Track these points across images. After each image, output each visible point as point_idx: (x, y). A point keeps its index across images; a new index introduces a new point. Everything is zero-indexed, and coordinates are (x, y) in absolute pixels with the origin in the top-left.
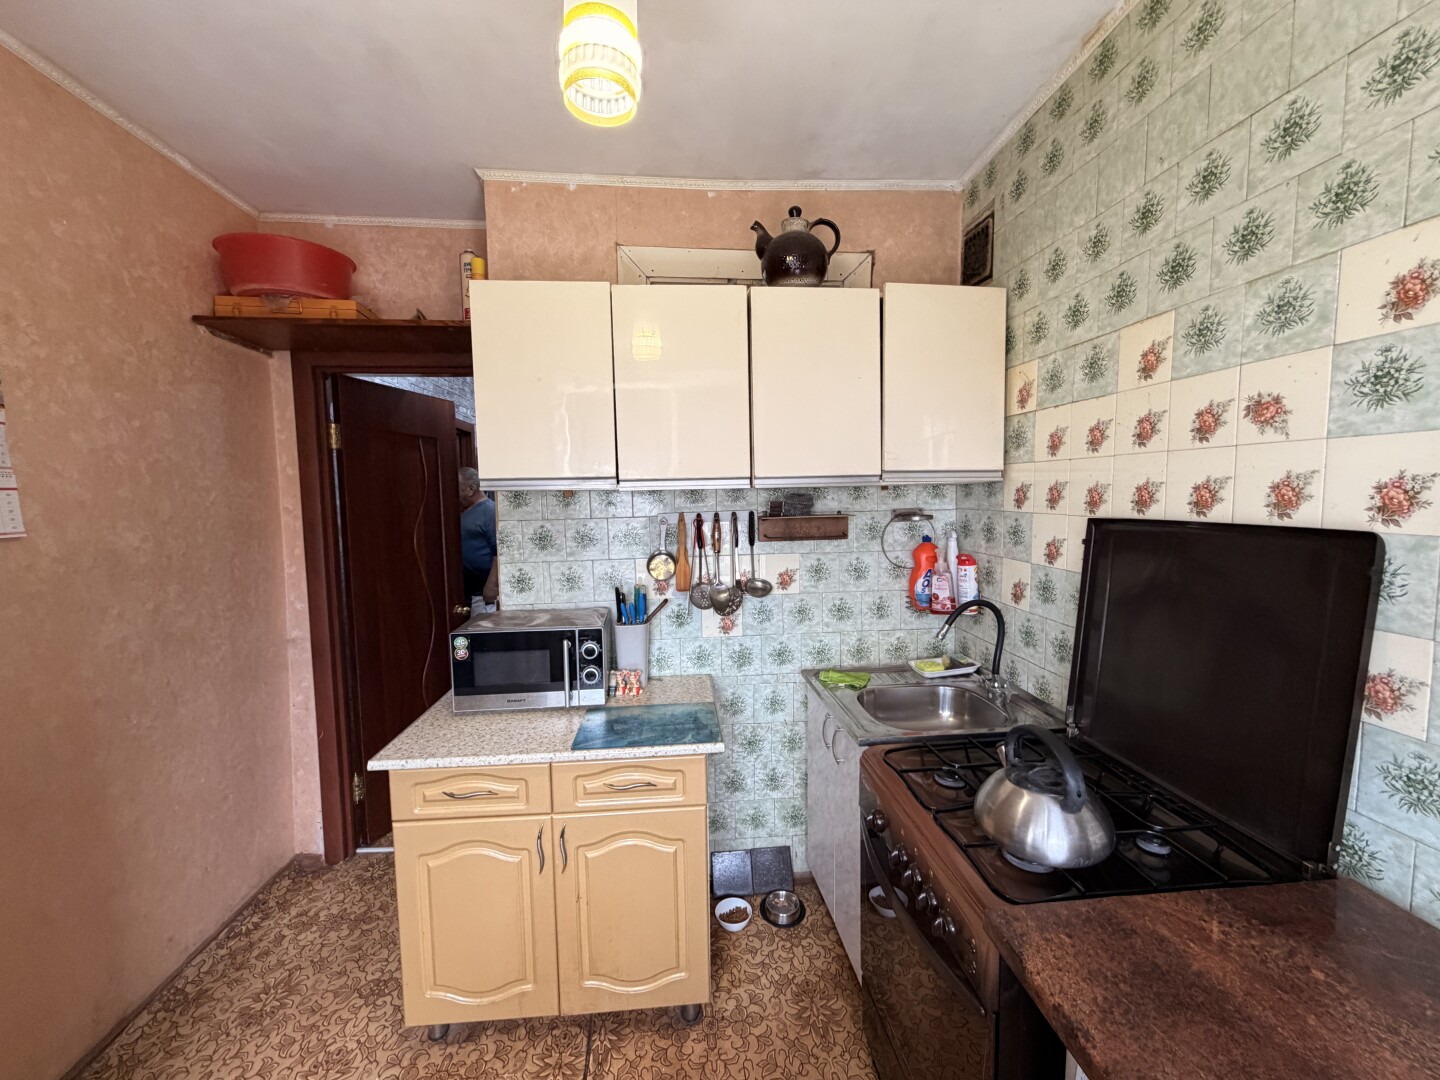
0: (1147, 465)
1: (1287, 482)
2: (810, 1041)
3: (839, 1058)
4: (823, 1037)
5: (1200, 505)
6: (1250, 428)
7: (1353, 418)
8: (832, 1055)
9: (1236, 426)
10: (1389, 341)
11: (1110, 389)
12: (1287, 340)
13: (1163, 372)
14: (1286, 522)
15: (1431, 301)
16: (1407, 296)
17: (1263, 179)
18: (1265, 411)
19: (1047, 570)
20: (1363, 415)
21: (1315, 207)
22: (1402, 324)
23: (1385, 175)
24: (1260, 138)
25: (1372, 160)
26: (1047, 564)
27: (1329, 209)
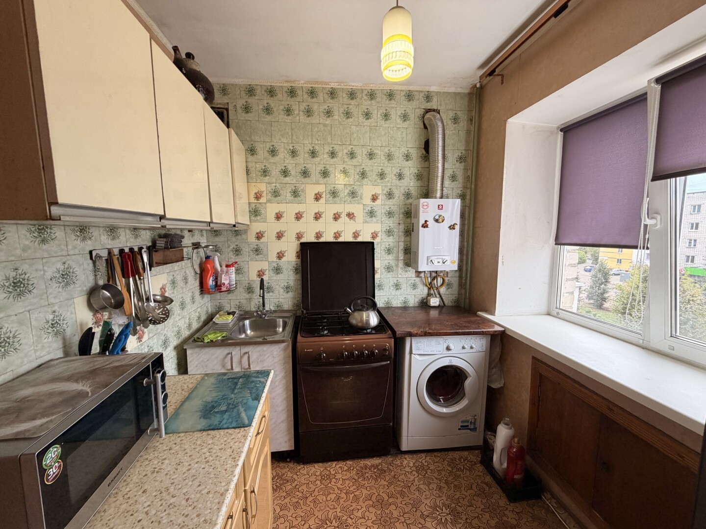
0: (319, 226)
1: (356, 232)
2: (289, 487)
3: (299, 476)
4: (288, 481)
5: (336, 237)
6: (347, 219)
7: (367, 220)
8: (296, 478)
9: (344, 218)
10: (372, 206)
11: (303, 202)
12: (354, 201)
13: (322, 201)
14: (356, 241)
15: (378, 201)
16: (374, 198)
17: (346, 162)
18: (350, 216)
19: (278, 262)
20: (368, 219)
21: (358, 174)
22: (374, 203)
23: (369, 174)
24: (345, 151)
25: (367, 169)
26: (278, 260)
27: (360, 175)
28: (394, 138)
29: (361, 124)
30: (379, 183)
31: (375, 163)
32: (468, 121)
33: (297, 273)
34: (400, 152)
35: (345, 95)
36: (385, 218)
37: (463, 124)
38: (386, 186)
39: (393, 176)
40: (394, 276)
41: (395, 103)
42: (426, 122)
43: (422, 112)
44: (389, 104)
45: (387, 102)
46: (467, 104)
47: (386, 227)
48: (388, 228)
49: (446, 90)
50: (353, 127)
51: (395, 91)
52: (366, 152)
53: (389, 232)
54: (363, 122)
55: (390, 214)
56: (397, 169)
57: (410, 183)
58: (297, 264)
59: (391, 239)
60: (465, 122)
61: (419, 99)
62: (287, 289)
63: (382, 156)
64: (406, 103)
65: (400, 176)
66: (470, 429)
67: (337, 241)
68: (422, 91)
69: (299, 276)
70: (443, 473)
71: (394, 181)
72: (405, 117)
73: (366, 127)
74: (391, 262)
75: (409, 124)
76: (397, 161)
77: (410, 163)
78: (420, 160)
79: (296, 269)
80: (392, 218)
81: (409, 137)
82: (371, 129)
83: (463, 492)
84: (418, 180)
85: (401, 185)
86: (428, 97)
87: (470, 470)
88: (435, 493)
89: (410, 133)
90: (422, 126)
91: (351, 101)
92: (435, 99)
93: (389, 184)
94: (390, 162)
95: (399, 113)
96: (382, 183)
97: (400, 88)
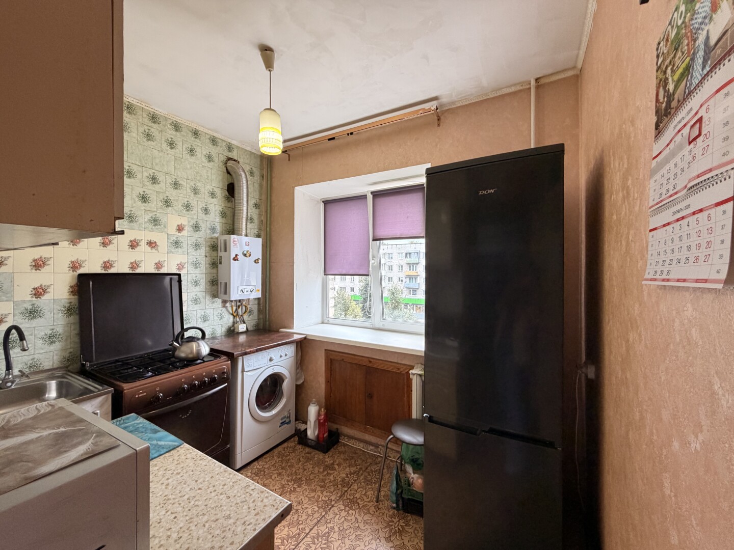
1: (159, 262)
5: (132, 268)
6: (148, 248)
9: (143, 247)
10: (177, 236)
12: (157, 229)
14: (160, 272)
15: (184, 232)
16: (180, 229)
17: (147, 186)
18: (152, 245)
19: (34, 302)
20: (173, 250)
21: (161, 201)
22: (179, 234)
23: (174, 203)
24: (145, 174)
25: (172, 198)
26: (34, 299)
27: (164, 203)
28: (199, 174)
29: (164, 151)
30: (185, 214)
31: (180, 194)
32: (260, 177)
33: (70, 315)
34: (206, 188)
35: (145, 116)
36: (192, 251)
37: (257, 177)
38: (193, 219)
39: (199, 209)
40: (201, 308)
41: (201, 143)
42: (229, 168)
43: (225, 158)
44: (194, 141)
45: (193, 139)
46: (259, 163)
47: (192, 259)
48: (195, 260)
49: (244, 147)
50: (155, 151)
51: (200, 132)
52: (170, 181)
53: (196, 264)
54: (167, 150)
55: (197, 246)
56: (203, 204)
57: (215, 220)
58: (71, 303)
59: (197, 271)
60: (259, 177)
61: (221, 147)
62: (51, 338)
63: (188, 188)
64: (211, 146)
65: (206, 211)
66: (287, 423)
67: (134, 272)
68: (225, 141)
69: (74, 319)
70: (277, 465)
71: (201, 214)
72: (210, 158)
73: (170, 155)
74: (198, 294)
75: (214, 166)
76: (203, 196)
77: (215, 201)
78: (224, 199)
79: (68, 310)
80: (199, 251)
81: (214, 177)
82: (176, 159)
83: (296, 466)
84: (223, 217)
85: (207, 219)
86: (230, 148)
87: (293, 452)
88: (278, 479)
89: (214, 174)
90: (225, 171)
91: (152, 124)
92: (235, 151)
93: (195, 217)
94: (196, 196)
95: (204, 153)
96: (188, 214)
97: (205, 131)
